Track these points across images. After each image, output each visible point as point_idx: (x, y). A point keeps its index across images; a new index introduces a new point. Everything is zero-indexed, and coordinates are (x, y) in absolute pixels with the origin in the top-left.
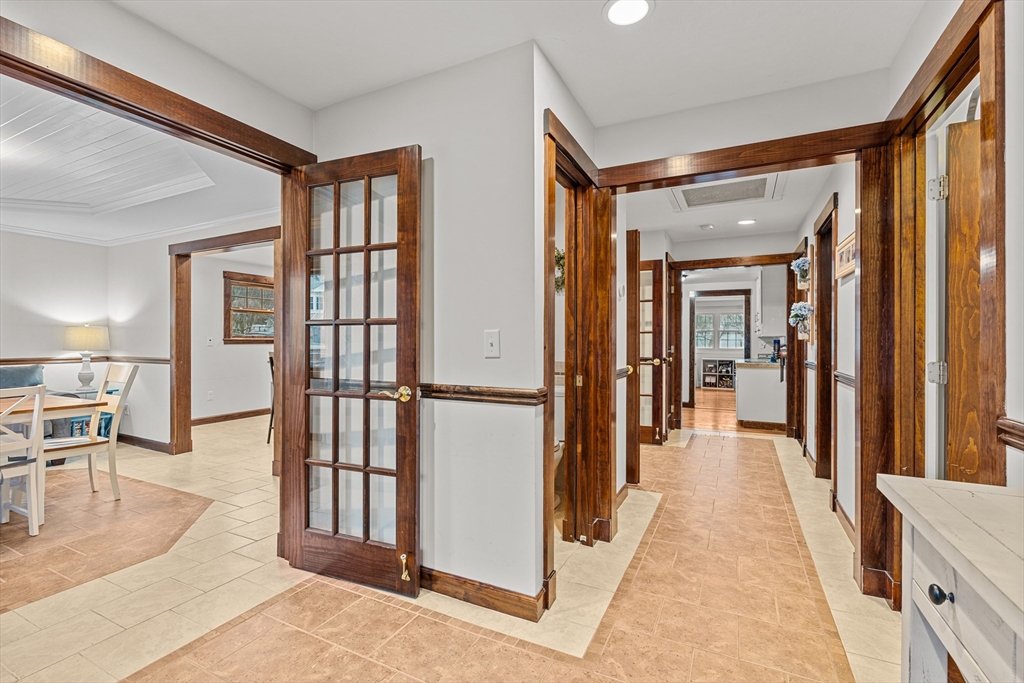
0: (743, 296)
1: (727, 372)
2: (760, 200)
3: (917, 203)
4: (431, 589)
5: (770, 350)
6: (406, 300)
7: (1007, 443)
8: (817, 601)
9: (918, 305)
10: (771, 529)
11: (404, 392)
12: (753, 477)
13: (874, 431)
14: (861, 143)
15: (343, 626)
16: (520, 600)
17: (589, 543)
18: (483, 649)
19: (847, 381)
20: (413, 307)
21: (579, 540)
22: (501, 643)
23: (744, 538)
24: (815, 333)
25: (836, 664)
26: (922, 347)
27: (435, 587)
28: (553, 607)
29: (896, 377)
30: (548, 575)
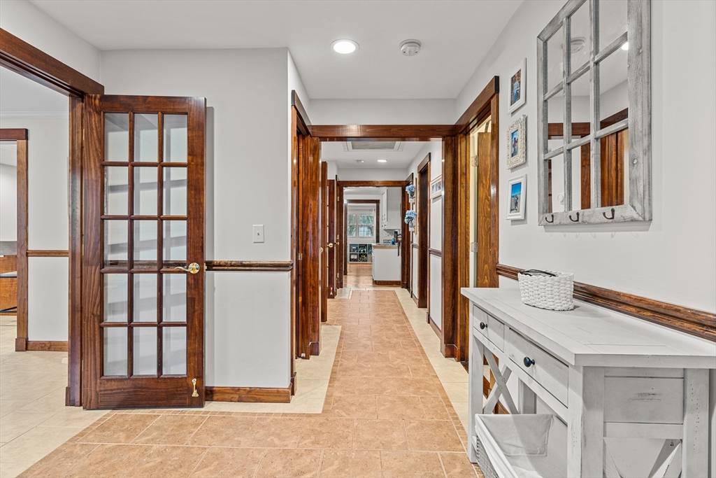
0: (375, 204)
1: (364, 251)
2: (391, 150)
3: (467, 166)
4: (212, 401)
5: (392, 238)
6: (196, 203)
7: (499, 274)
8: (427, 364)
9: (467, 215)
10: (401, 336)
11: (194, 267)
12: (388, 311)
13: (449, 277)
14: (445, 134)
15: (155, 434)
16: (278, 392)
17: (306, 358)
18: (262, 423)
19: (437, 253)
20: (201, 208)
21: (300, 357)
22: (272, 417)
23: (389, 342)
24: (418, 228)
25: (438, 388)
26: (469, 235)
27: (215, 398)
28: (296, 394)
29: (459, 249)
30: (293, 375)
